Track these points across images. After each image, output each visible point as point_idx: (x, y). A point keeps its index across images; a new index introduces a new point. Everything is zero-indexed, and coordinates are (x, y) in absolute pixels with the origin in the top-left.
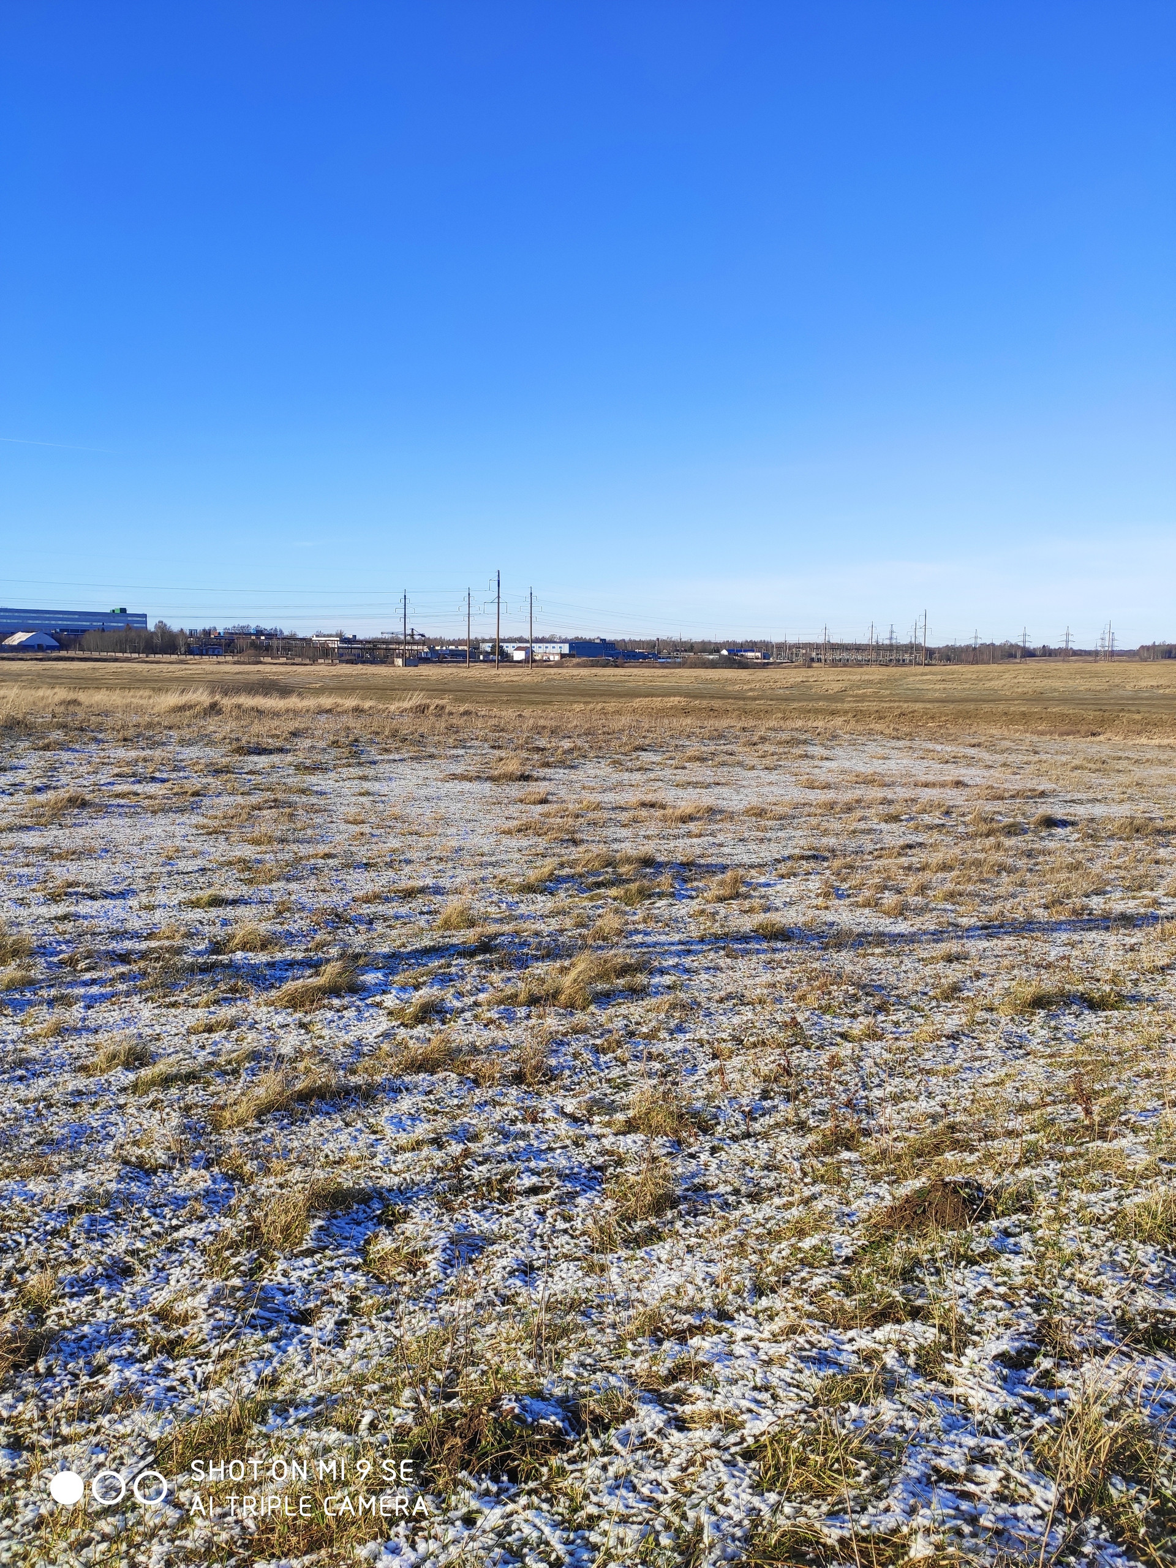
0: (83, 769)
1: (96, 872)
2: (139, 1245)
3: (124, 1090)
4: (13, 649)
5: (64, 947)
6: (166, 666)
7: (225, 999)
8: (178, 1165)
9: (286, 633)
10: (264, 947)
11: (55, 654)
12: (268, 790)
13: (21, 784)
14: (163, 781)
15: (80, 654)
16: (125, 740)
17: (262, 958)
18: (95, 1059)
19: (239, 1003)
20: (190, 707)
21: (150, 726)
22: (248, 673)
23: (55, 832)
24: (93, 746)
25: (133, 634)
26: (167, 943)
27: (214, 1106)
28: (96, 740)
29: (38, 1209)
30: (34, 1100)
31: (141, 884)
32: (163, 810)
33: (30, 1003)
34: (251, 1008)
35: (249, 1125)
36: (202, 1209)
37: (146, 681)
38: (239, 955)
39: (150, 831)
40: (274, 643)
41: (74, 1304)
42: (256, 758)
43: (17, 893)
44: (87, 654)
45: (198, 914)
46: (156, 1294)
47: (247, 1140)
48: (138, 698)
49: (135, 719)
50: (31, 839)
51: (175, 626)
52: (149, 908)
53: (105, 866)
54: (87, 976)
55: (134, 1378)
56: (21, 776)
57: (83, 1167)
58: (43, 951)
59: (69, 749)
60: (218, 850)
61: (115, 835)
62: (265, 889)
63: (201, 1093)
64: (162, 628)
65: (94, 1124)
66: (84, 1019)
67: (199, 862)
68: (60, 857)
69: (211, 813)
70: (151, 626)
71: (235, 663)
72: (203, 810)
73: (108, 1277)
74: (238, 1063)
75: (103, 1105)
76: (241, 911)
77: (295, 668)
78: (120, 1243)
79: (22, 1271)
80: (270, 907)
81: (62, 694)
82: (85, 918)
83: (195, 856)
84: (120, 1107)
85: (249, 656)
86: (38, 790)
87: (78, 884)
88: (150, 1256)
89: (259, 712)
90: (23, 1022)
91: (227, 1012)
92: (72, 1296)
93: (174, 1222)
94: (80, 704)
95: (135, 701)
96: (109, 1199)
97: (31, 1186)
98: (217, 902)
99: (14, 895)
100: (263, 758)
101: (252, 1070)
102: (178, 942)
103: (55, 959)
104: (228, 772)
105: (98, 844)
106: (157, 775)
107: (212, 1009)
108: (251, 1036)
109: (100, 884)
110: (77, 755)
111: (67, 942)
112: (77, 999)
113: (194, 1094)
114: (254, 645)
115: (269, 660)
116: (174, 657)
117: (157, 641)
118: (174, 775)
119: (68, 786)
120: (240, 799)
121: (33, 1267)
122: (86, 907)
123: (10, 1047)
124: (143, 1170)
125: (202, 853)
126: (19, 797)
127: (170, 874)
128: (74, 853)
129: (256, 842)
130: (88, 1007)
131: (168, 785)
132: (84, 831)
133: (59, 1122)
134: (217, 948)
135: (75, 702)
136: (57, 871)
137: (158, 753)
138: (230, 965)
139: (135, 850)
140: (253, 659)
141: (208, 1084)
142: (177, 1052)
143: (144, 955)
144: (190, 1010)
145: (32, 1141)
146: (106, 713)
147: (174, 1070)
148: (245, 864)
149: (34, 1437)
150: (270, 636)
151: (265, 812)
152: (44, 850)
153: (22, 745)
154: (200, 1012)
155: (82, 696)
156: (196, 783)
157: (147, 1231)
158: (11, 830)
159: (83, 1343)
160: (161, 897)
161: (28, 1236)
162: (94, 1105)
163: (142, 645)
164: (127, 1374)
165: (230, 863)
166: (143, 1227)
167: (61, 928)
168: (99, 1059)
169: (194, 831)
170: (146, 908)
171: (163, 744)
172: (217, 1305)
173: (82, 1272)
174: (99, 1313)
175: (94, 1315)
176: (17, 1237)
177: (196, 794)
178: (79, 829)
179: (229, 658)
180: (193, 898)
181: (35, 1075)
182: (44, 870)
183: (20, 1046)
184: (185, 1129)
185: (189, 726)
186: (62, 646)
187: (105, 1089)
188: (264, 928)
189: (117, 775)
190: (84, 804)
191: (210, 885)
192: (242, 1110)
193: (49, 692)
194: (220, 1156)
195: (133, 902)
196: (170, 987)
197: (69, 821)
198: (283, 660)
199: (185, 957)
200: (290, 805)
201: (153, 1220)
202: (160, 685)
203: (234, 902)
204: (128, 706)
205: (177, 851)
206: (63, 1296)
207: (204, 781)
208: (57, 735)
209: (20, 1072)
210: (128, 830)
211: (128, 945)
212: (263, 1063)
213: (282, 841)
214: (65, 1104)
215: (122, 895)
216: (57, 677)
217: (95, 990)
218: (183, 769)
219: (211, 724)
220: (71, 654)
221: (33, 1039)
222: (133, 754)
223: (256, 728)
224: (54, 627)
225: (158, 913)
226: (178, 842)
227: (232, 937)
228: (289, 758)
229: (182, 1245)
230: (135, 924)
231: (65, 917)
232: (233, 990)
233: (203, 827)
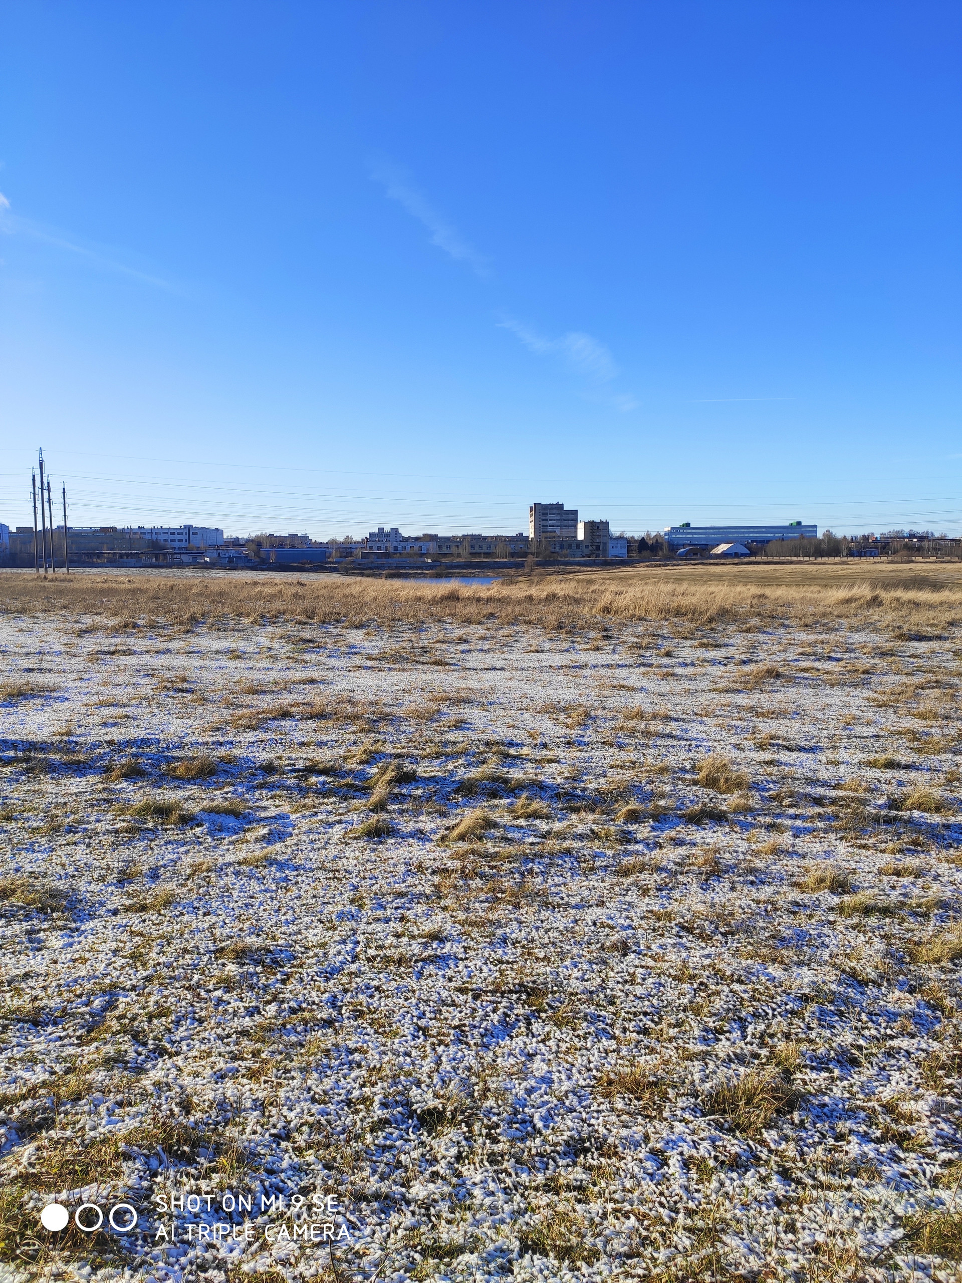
0: (776, 648)
1: (791, 729)
2: (862, 1042)
3: (831, 909)
4: (718, 556)
5: (772, 786)
6: (831, 566)
7: (909, 850)
8: (885, 984)
9: (937, 535)
10: (938, 810)
11: (747, 560)
12: (930, 672)
13: (732, 658)
14: (838, 660)
15: (765, 559)
16: (806, 626)
17: (936, 819)
18: (806, 879)
19: (922, 856)
20: (856, 600)
21: (824, 615)
22: (901, 571)
23: (758, 696)
24: (782, 630)
25: (805, 542)
26: (851, 794)
27: (909, 941)
28: (783, 625)
29: (779, 990)
30: (764, 902)
31: (824, 743)
32: (839, 684)
33: (753, 826)
34: (933, 862)
35: (943, 964)
36: (912, 1028)
37: (815, 579)
38: (916, 813)
39: (829, 701)
40: (925, 544)
41: (814, 1076)
42: (916, 644)
43: (734, 740)
44: (770, 559)
45: (875, 773)
46: (881, 1089)
47: (943, 977)
48: (811, 592)
49: (811, 609)
50: (742, 700)
51: (839, 533)
52: (836, 763)
53: (797, 725)
54: (792, 811)
55: (872, 1155)
56: (731, 651)
57: (808, 965)
58: (755, 786)
59: (764, 632)
60: (888, 720)
61: (802, 701)
62: (933, 760)
63: (897, 927)
64: (829, 536)
65: (811, 932)
66: (794, 846)
67: (872, 729)
68: (763, 715)
69: (879, 689)
70: (820, 535)
71: (889, 563)
72: (872, 686)
73: (839, 1061)
74: (928, 908)
75: (816, 918)
76: (913, 775)
77: (944, 565)
78: (847, 1038)
79: (772, 1036)
80: (940, 775)
81: (754, 590)
82: (786, 765)
83: (869, 724)
84: (830, 922)
85: (902, 556)
86: (744, 662)
87: (778, 738)
88: (872, 1054)
89: (917, 605)
90: (748, 839)
91: (911, 862)
92: (813, 1068)
93: (889, 1032)
94: (766, 598)
95: (809, 595)
96: (834, 997)
97: (770, 970)
98: (891, 765)
99: (733, 741)
100: (923, 644)
101: (941, 917)
102: (861, 794)
103: (767, 794)
104: (892, 655)
105: (791, 707)
106: (833, 655)
107: (898, 856)
108: (936, 886)
109: (794, 739)
110: (770, 637)
111: (774, 782)
112: (787, 828)
113: (890, 926)
114: (907, 547)
115: (920, 559)
116: (837, 559)
117: (824, 546)
118: (847, 656)
119: (766, 660)
120: (904, 679)
121: (779, 1035)
122: (784, 756)
123: (741, 857)
124: (855, 979)
125: (875, 722)
126: (730, 667)
127: (849, 737)
128: (773, 713)
129: (922, 716)
130: (796, 836)
131: (842, 663)
132: (779, 696)
133: (785, 924)
134: (894, 804)
135: (763, 596)
136: (761, 726)
137: (832, 637)
138: (910, 821)
139: (819, 715)
140: (905, 559)
141: (903, 921)
142: (872, 887)
143: (834, 801)
144: (879, 854)
145: (767, 935)
146: (789, 605)
147: (872, 902)
148: (914, 736)
149: (799, 1174)
150: (922, 538)
151: (927, 691)
152: (752, 709)
153: (731, 628)
154: (887, 857)
155: (768, 591)
156: (866, 662)
157: (866, 1033)
158: (727, 691)
159: (826, 1110)
160: (843, 755)
161: (774, 1010)
162: (810, 917)
163: (812, 550)
164: (866, 1149)
165: (899, 733)
166: (863, 1028)
167: (769, 770)
168: (809, 880)
169: (866, 703)
170: (832, 763)
171: (837, 630)
172: (939, 1116)
173: (819, 1052)
174: (835, 1089)
175: (831, 1090)
176: (765, 1008)
177: (866, 672)
178: (775, 695)
179: (884, 559)
180: (871, 758)
181: (763, 883)
182: (751, 724)
183: (749, 857)
184: (888, 954)
185: (856, 615)
186: (752, 553)
187: (817, 905)
188: (937, 793)
189: (802, 654)
190: (778, 676)
191: (885, 750)
192: (937, 951)
193: (744, 589)
194: (921, 985)
195: (821, 757)
196: (861, 832)
197: (768, 688)
198: (933, 559)
199: (868, 808)
200: (951, 686)
201: (870, 1024)
202: (827, 582)
203: (907, 767)
204: (803, 598)
205: (854, 718)
206: (805, 1066)
207: (872, 661)
208: (755, 621)
209: (751, 878)
210: (812, 698)
211: (820, 791)
212: (951, 913)
213: (947, 718)
214: (787, 910)
215: (812, 750)
216: (748, 577)
217: (798, 823)
218: (852, 651)
219: (875, 614)
220: (758, 559)
221: (756, 854)
222: (812, 637)
223: (915, 618)
224: (747, 539)
225: (843, 769)
226: (854, 712)
227: (907, 797)
228: (947, 645)
229: (899, 1053)
230: (825, 774)
231: (770, 763)
232: (916, 843)
233: (874, 700)
